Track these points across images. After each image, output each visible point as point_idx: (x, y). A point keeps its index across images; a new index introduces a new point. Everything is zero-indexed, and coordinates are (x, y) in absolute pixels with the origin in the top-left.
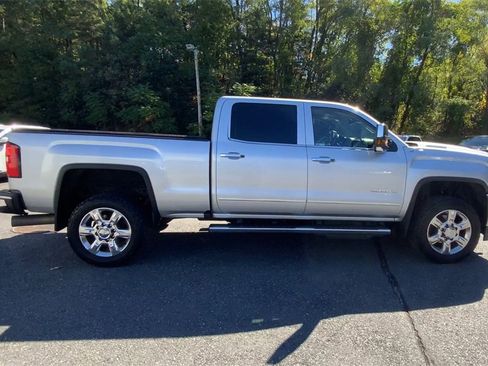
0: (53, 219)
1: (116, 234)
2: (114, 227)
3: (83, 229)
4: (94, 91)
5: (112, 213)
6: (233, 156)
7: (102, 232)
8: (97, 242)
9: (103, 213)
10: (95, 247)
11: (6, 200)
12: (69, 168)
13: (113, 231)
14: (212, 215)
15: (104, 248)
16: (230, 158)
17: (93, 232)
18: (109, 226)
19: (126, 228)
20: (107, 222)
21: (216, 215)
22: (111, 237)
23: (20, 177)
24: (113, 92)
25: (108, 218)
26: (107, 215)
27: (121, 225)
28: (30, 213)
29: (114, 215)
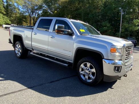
4: (96, 23)
24: (99, 23)
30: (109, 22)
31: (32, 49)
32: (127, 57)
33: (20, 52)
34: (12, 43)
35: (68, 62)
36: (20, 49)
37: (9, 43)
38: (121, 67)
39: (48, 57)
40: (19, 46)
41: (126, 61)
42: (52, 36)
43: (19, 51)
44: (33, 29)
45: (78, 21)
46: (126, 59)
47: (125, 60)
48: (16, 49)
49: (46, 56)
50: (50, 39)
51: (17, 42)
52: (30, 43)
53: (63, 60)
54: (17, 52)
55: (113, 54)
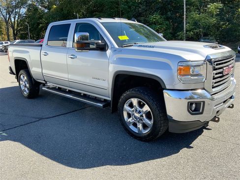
30: (162, 14)
31: (45, 81)
32: (215, 83)
33: (27, 87)
34: (14, 74)
35: (103, 100)
36: (26, 83)
37: (10, 73)
38: (204, 102)
39: (70, 92)
40: (24, 78)
41: (214, 90)
42: (72, 55)
43: (25, 86)
44: (41, 46)
45: (117, 20)
46: (215, 85)
47: (213, 88)
48: (21, 82)
49: (67, 90)
50: (70, 61)
51: (22, 72)
52: (40, 70)
53: (96, 97)
54: (23, 88)
55: (183, 79)
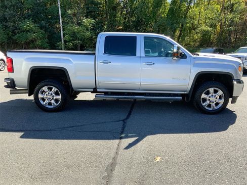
0: (27, 91)
1: (54, 98)
2: (54, 95)
3: (40, 96)
5: (52, 88)
6: (106, 62)
7: (48, 97)
8: (47, 101)
9: (48, 88)
10: (46, 104)
11: (7, 83)
12: (33, 68)
13: (53, 96)
14: (96, 90)
15: (50, 104)
16: (104, 63)
17: (45, 97)
18: (51, 94)
19: (58, 95)
20: (50, 92)
21: (98, 90)
22: (53, 99)
23: (13, 72)
24: (10, 24)
25: (51, 91)
26: (50, 89)
27: (57, 94)
28: (17, 88)
29: (53, 89)
